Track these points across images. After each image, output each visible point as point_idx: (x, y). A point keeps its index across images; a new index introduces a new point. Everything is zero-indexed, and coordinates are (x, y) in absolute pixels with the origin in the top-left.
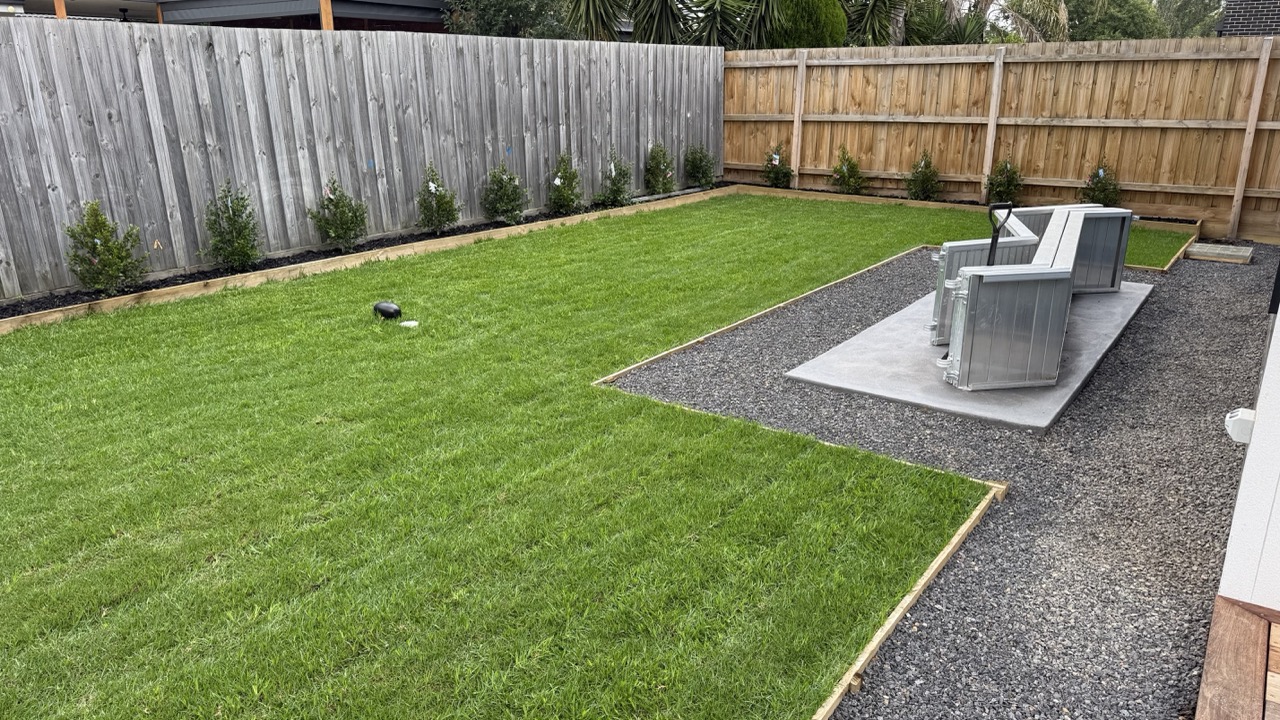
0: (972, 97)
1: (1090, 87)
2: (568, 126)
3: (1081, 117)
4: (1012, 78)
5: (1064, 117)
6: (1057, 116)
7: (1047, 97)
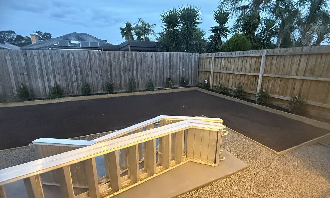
0: (256, 67)
1: (298, 64)
2: (137, 72)
3: (293, 75)
4: (269, 61)
5: (287, 75)
6: (284, 74)
7: (281, 67)
